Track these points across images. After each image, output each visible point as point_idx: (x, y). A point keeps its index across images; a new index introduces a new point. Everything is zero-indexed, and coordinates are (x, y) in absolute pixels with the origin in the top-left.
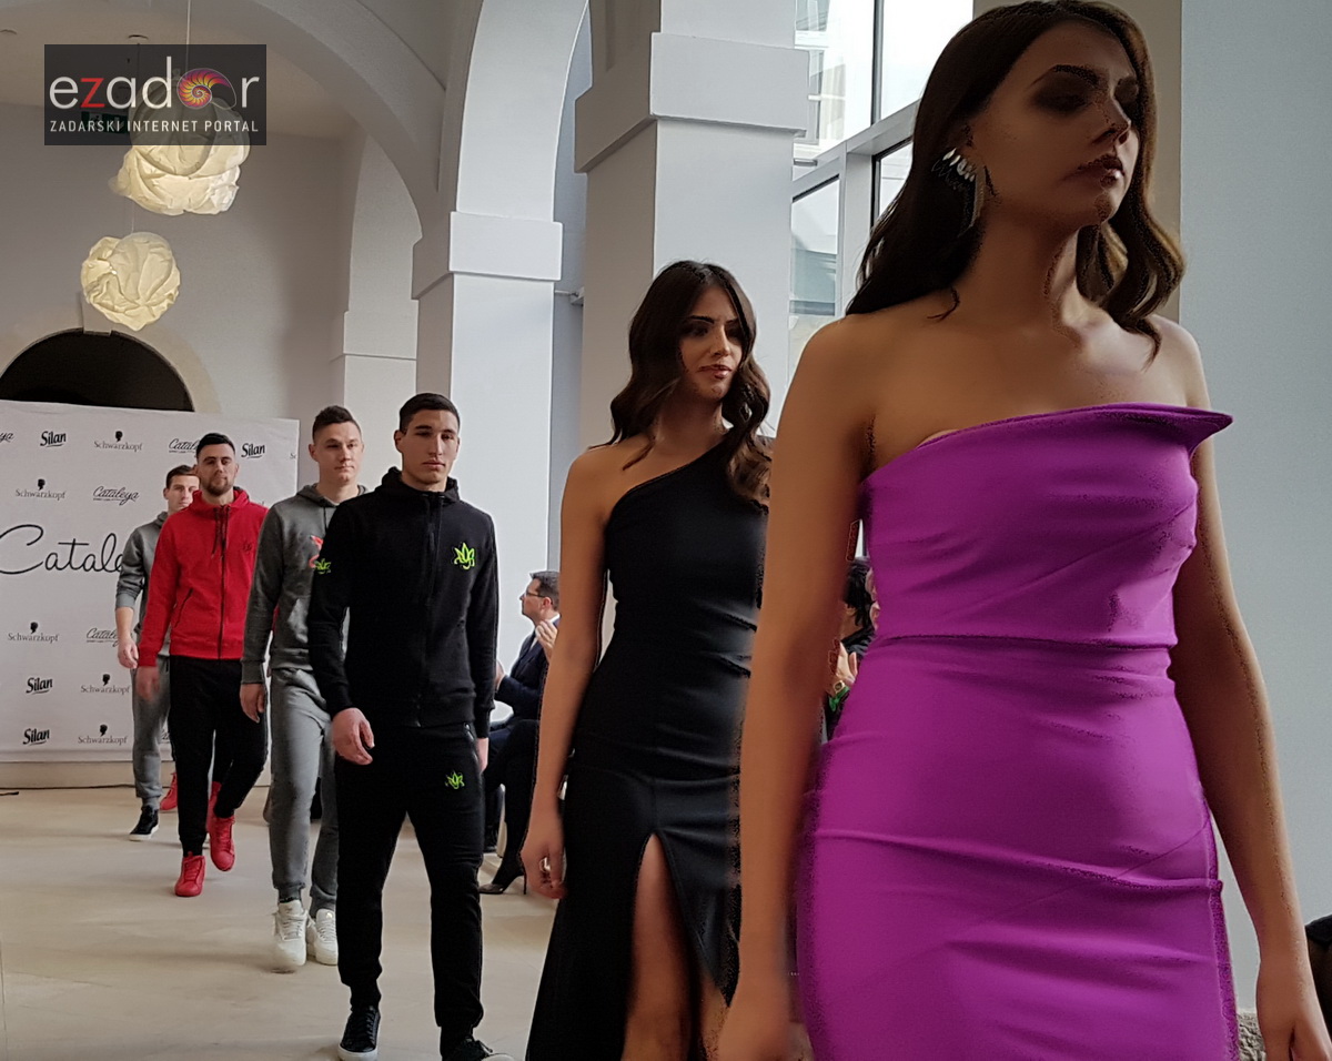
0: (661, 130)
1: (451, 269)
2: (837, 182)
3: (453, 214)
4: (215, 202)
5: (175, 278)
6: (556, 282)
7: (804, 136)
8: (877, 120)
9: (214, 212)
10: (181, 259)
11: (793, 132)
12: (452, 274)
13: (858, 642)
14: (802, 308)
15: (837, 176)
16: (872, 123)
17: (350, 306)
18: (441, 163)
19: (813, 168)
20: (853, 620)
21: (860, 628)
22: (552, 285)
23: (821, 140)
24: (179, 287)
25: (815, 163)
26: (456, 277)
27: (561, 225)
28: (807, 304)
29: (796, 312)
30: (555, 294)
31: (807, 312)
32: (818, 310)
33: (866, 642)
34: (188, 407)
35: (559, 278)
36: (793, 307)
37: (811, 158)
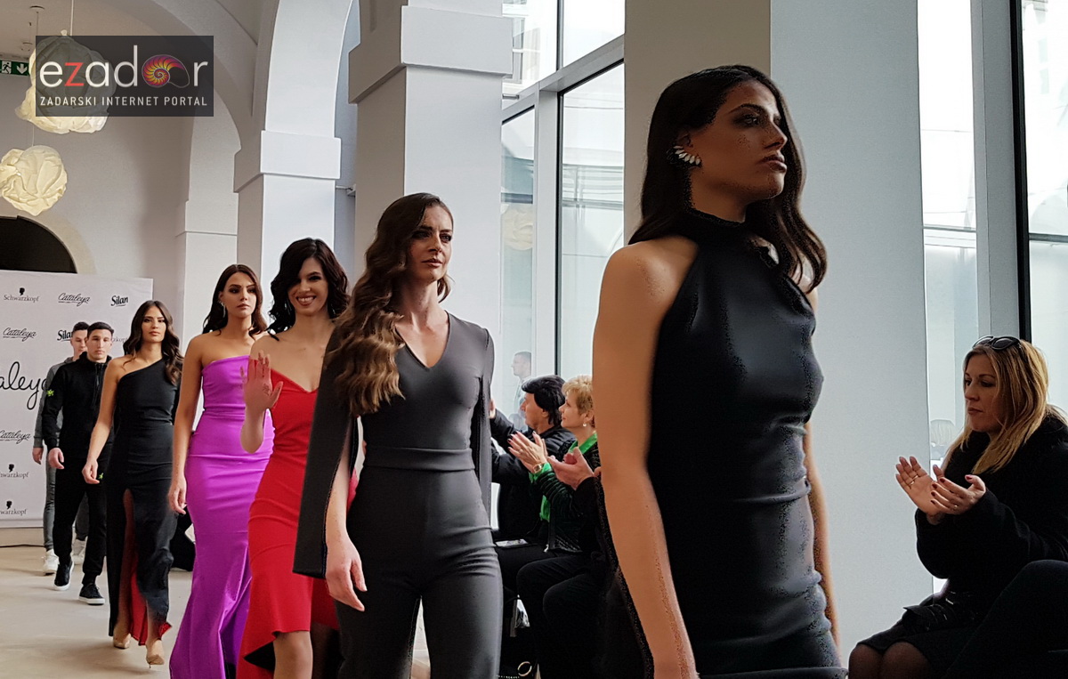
0: (409, 74)
1: (262, 171)
2: (533, 111)
3: (263, 132)
4: (92, 125)
5: (63, 178)
6: (336, 180)
7: (511, 78)
8: (561, 67)
9: (91, 131)
10: (68, 164)
11: (502, 75)
12: (262, 175)
13: (551, 436)
14: (510, 198)
15: (533, 107)
16: (557, 69)
17: (190, 198)
18: (254, 97)
19: (516, 101)
20: (547, 420)
21: (552, 425)
22: (334, 182)
23: (523, 81)
24: (66, 185)
25: (518, 97)
26: (265, 176)
27: (339, 140)
28: (513, 195)
29: (506, 201)
30: (336, 189)
31: (513, 201)
32: (523, 199)
33: (556, 436)
34: (73, 271)
35: (339, 177)
36: (504, 197)
37: (515, 93)
